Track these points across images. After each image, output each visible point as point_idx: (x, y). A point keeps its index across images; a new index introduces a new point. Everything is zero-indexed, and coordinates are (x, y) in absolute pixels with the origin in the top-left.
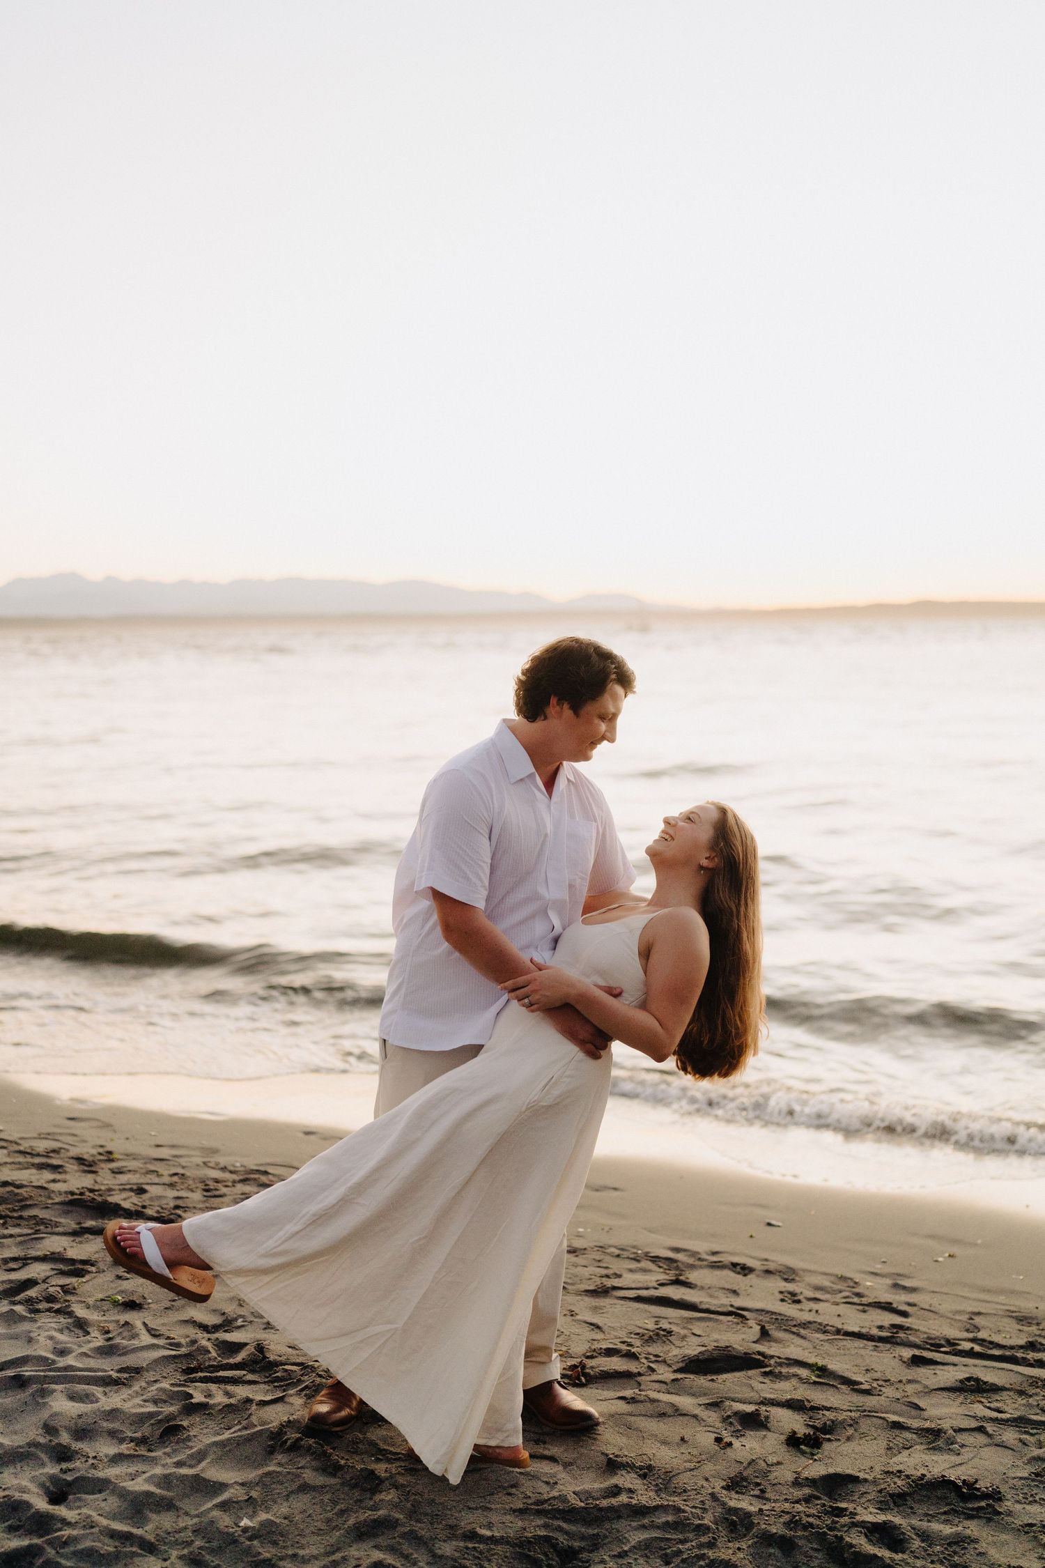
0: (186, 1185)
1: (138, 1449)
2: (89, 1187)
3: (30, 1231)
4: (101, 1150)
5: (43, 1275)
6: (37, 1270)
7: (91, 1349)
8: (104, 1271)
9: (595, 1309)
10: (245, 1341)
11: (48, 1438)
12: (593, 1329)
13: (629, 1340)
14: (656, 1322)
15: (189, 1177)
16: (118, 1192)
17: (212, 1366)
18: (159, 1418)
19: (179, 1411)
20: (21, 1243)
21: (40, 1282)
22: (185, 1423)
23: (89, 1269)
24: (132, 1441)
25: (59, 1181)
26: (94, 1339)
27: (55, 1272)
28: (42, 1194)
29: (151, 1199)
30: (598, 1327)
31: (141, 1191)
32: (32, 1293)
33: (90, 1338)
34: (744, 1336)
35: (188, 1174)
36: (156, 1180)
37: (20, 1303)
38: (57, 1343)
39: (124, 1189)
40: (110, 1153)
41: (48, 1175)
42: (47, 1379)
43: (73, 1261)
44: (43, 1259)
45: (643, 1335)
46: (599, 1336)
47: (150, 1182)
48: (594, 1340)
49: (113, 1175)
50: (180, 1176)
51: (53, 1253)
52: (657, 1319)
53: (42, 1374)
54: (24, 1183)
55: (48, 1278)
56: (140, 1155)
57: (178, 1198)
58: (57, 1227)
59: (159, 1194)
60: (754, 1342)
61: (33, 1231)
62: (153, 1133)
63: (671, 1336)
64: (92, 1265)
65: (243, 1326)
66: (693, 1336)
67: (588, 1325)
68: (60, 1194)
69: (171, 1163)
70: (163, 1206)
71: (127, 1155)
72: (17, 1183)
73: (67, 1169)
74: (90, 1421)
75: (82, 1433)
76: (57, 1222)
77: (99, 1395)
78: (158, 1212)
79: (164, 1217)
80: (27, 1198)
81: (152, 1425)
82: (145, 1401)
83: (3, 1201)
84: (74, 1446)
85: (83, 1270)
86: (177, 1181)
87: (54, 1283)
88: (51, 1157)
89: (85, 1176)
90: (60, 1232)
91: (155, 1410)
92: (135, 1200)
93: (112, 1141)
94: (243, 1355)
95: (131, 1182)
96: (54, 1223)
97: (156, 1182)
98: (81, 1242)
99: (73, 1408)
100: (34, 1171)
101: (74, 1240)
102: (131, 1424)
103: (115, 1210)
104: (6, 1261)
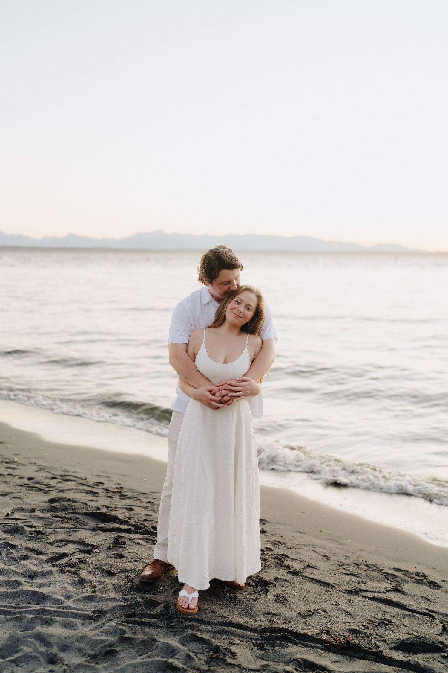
0: (153, 508)
1: (90, 661)
2: (107, 505)
3: (73, 526)
4: (118, 486)
5: (72, 551)
6: (70, 548)
7: (82, 597)
8: (102, 552)
9: (350, 602)
10: (160, 601)
11: (47, 649)
12: (347, 615)
13: (367, 625)
14: (383, 614)
15: (155, 504)
16: (120, 509)
17: (141, 614)
18: (106, 644)
19: (116, 641)
20: (67, 532)
21: (69, 555)
22: (118, 649)
23: (94, 551)
24: (89, 656)
25: (94, 501)
26: (86, 591)
27: (78, 550)
28: (84, 507)
29: (134, 514)
30: (350, 614)
31: (131, 510)
32: (64, 561)
33: (84, 591)
34: (432, 630)
35: (155, 502)
36: (139, 504)
37: (56, 566)
38: (67, 591)
39: (123, 508)
40: (122, 488)
41: (90, 497)
42: (56, 613)
43: (88, 545)
44: (75, 542)
45: (375, 622)
46: (350, 620)
47: (136, 505)
48: (347, 622)
49: (120, 500)
50: (151, 503)
51: (79, 540)
52: (383, 613)
53: (54, 609)
54: (78, 500)
55: (74, 553)
56: (135, 490)
57: (147, 515)
58: (86, 525)
59: (138, 512)
60: (438, 635)
61: (74, 526)
62: (145, 479)
63: (390, 624)
64: (97, 548)
65: (162, 592)
66: (403, 627)
67: (344, 612)
68: (92, 508)
69: (148, 496)
70: (139, 519)
71: (130, 490)
72: (74, 500)
73: (99, 495)
74: (71, 641)
75: (64, 648)
76: (86, 523)
77: (79, 626)
78: (136, 522)
79: (138, 525)
80: (76, 508)
81: (101, 647)
82: (101, 632)
83: (66, 509)
84: (59, 655)
85: (91, 550)
86: (149, 506)
87: (75, 557)
88: (94, 487)
89: (107, 499)
90: (87, 528)
91: (105, 638)
92: (127, 514)
93: (125, 481)
94: (157, 610)
95: (127, 504)
96: (85, 523)
97: (139, 505)
98: (95, 535)
99: (63, 632)
100: (84, 494)
101: (92, 533)
102: (91, 645)
103: (115, 519)
104: (57, 541)
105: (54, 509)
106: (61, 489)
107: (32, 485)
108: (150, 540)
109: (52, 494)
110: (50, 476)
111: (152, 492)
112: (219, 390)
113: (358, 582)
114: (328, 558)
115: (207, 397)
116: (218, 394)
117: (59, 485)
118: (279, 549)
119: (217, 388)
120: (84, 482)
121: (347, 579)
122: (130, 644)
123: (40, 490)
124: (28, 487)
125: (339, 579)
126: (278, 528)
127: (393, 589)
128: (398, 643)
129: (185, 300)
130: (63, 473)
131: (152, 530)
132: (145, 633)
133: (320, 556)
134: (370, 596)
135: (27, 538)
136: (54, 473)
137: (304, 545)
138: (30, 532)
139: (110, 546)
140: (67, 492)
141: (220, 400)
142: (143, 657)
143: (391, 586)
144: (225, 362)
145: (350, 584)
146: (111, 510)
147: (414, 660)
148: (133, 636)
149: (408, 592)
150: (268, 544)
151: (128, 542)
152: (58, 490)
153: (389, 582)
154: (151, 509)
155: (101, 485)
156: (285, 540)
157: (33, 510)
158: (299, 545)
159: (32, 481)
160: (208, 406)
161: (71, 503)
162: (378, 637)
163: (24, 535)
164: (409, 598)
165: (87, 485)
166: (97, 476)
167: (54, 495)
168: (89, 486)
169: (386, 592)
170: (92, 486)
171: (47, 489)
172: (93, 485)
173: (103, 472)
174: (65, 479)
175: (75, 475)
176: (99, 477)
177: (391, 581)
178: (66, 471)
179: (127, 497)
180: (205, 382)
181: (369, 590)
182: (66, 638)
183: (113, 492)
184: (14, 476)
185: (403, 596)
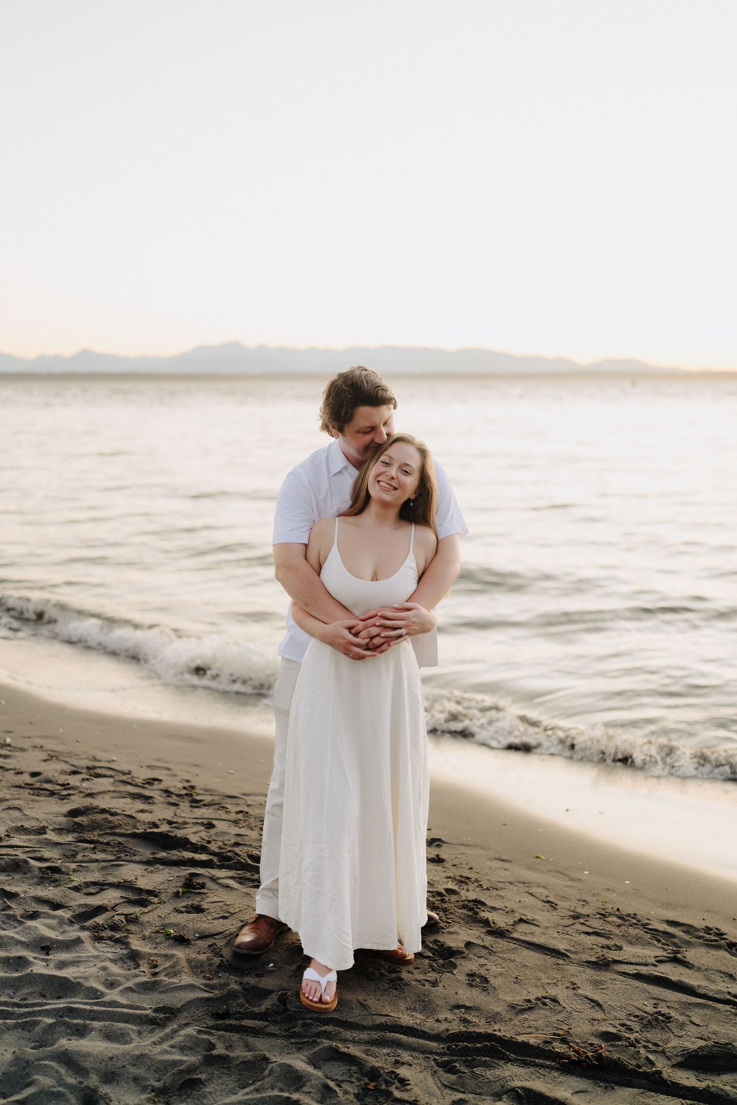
0: (248, 823)
1: (156, 1100)
2: (170, 819)
3: (113, 858)
4: (186, 785)
5: (113, 902)
6: (110, 897)
7: (136, 985)
8: (165, 902)
9: (596, 984)
10: (270, 988)
11: (79, 1079)
12: (593, 1006)
13: (629, 1023)
14: (655, 1004)
15: (251, 815)
16: (191, 825)
17: (239, 1013)
18: (181, 1068)
19: (199, 1062)
20: (103, 868)
21: (109, 909)
22: (203, 1076)
23: (152, 901)
24: (153, 1091)
25: (146, 811)
26: (141, 974)
27: (124, 900)
28: (130, 822)
29: (217, 834)
30: (599, 1005)
31: (210, 826)
32: (100, 920)
33: (138, 973)
35: (251, 812)
36: (224, 816)
37: (88, 929)
38: (109, 975)
39: (197, 823)
40: (193, 787)
41: (139, 805)
42: (92, 1014)
43: (140, 891)
44: (117, 886)
45: (642, 1019)
46: (599, 1015)
47: (219, 817)
48: (595, 1020)
49: (191, 809)
50: (244, 813)
51: (125, 881)
52: (655, 1001)
53: (88, 1007)
54: (119, 811)
55: (117, 905)
56: (216, 791)
57: (239, 835)
58: (135, 855)
59: (223, 831)
61: (115, 858)
62: (231, 772)
63: (670, 1022)
64: (156, 896)
65: (272, 971)
66: (691, 1026)
67: (589, 1001)
68: (144, 824)
69: (239, 801)
70: (226, 843)
71: (206, 791)
72: (112, 811)
73: (155, 801)
74: (120, 1064)
75: (110, 1077)
76: (135, 851)
77: (133, 1036)
78: (220, 848)
79: (224, 853)
80: (117, 826)
81: (174, 1074)
82: (172, 1047)
83: (99, 826)
84: (101, 1089)
85: (147, 900)
86: (241, 818)
87: (120, 912)
88: (145, 788)
89: (168, 808)
90: (137, 860)
91: (180, 1058)
92: (204, 834)
93: (197, 776)
94: (267, 1004)
95: (204, 817)
96: (133, 851)
97: (224, 818)
98: (152, 872)
99: (106, 1048)
100: (129, 800)
101: (146, 870)
102: (156, 1071)
103: (184, 844)
104: (87, 885)
105: (77, 828)
106: (89, 791)
107: (38, 785)
108: (247, 879)
109: (73, 802)
110: (68, 768)
111: (245, 794)
112: (366, 628)
113: (608, 948)
114: (554, 905)
115: (345, 639)
116: (363, 634)
117: (84, 784)
118: (468, 890)
119: (362, 624)
120: (128, 778)
121: (589, 943)
122: (223, 1067)
123: (52, 793)
124: (31, 789)
125: (575, 942)
126: (464, 854)
127: (668, 959)
128: (687, 1056)
129: (301, 466)
130: (91, 764)
131: (249, 862)
132: (248, 1047)
133: (539, 902)
134: (631, 972)
135: (35, 880)
136: (75, 763)
137: (511, 883)
138: (40, 868)
139: (178, 892)
140: (100, 797)
141: (367, 644)
142: (247, 1090)
143: (665, 954)
144: (375, 578)
145: (595, 951)
146: (177, 828)
147: (717, 1087)
148: (228, 1053)
149: (696, 964)
150: (448, 882)
151: (210, 885)
152: (84, 794)
153: (660, 945)
154: (244, 825)
155: (156, 782)
156: (477, 874)
157: (42, 831)
158: (502, 882)
159: (38, 778)
160: (345, 654)
161: (108, 816)
162: (650, 1045)
163: (29, 875)
164: (697, 974)
165: (134, 783)
166: (149, 767)
167: (77, 802)
168: (136, 785)
169: (656, 963)
170: (141, 785)
171: (65, 793)
172: (144, 784)
173: (158, 760)
174: (93, 773)
175: (112, 766)
176: (152, 769)
177: (663, 944)
178: (95, 759)
179: (203, 803)
180: (340, 612)
181: (629, 960)
182: (111, 1059)
183: (178, 795)
184: (7, 770)
185: (686, 970)
